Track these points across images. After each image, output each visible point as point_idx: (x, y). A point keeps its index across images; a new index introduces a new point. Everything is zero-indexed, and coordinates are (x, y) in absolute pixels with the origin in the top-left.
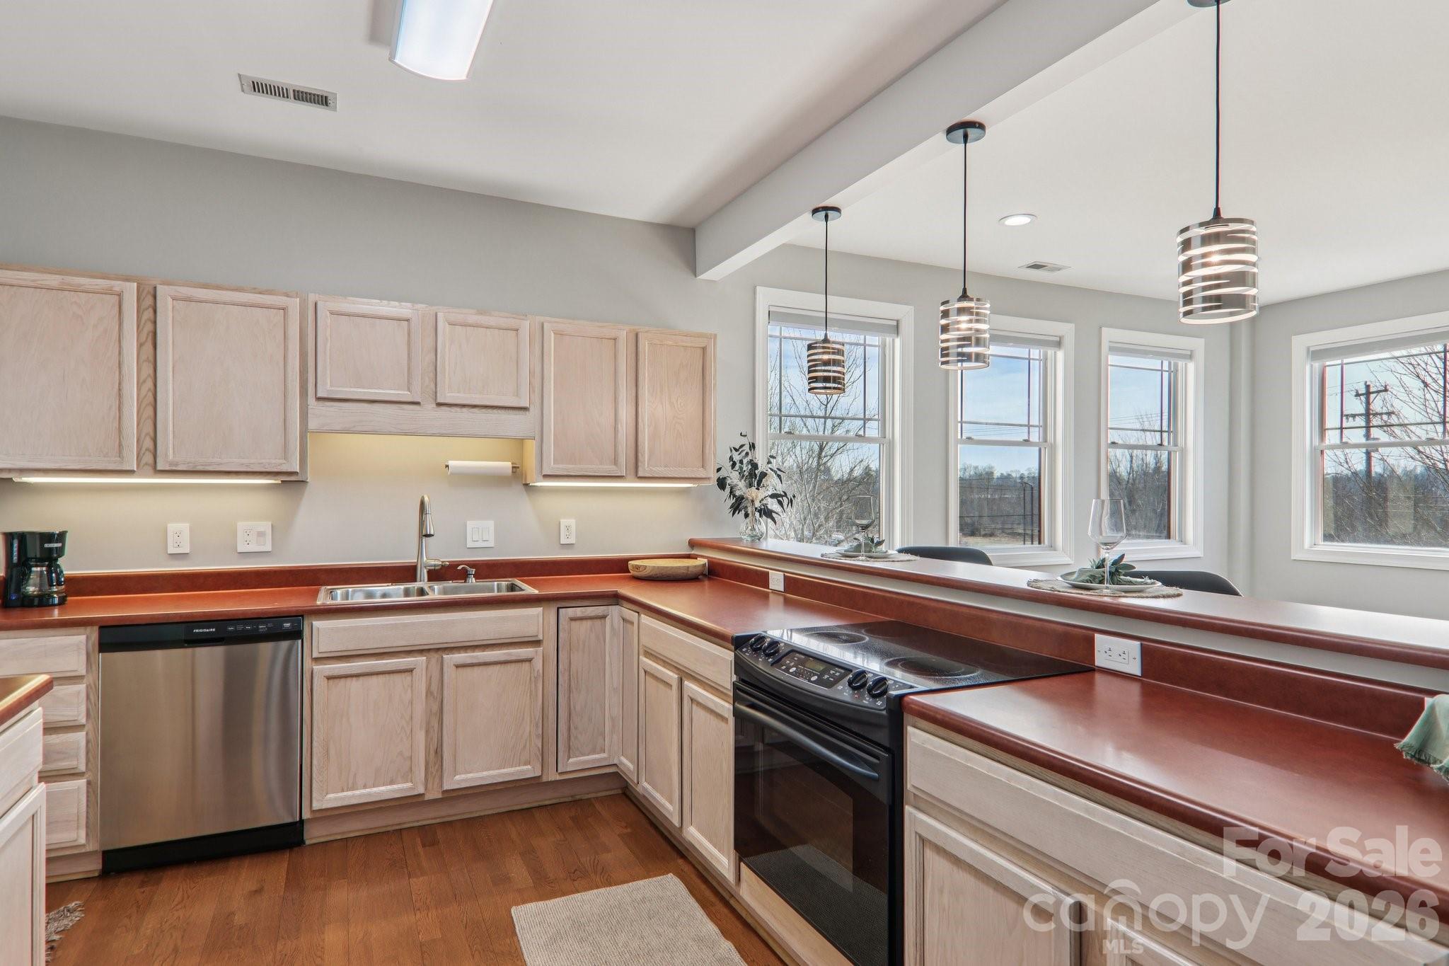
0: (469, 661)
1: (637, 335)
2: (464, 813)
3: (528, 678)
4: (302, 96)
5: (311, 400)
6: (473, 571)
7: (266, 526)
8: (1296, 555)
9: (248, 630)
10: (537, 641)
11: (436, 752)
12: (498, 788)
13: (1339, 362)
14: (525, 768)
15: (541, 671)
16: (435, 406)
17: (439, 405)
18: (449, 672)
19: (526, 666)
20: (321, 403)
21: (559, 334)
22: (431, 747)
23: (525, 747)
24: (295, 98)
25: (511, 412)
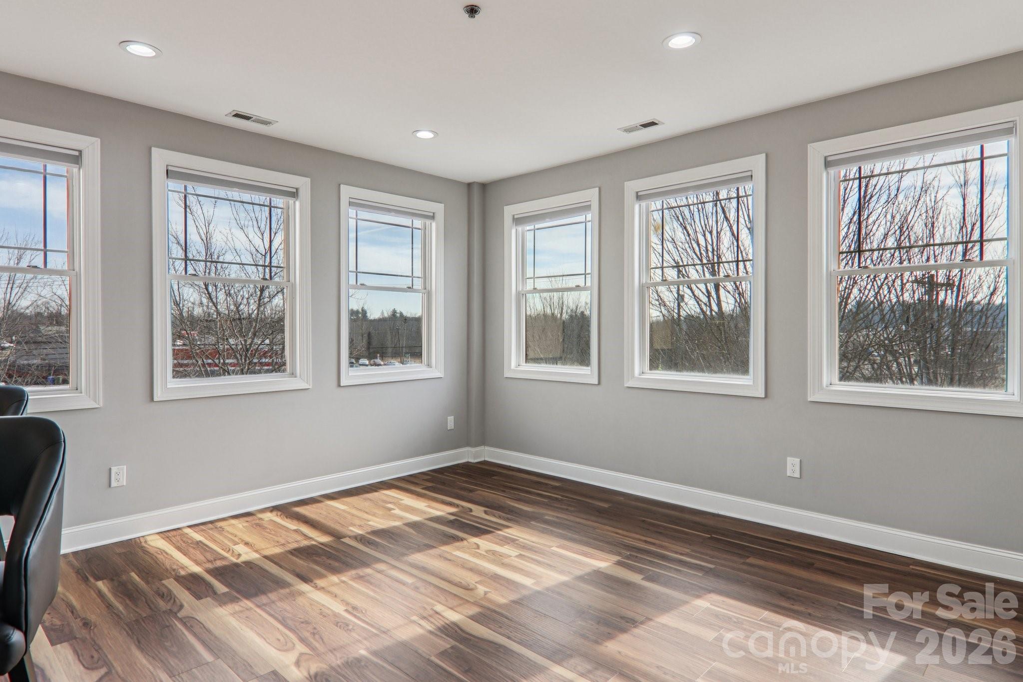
8: (507, 374)
13: (532, 227)
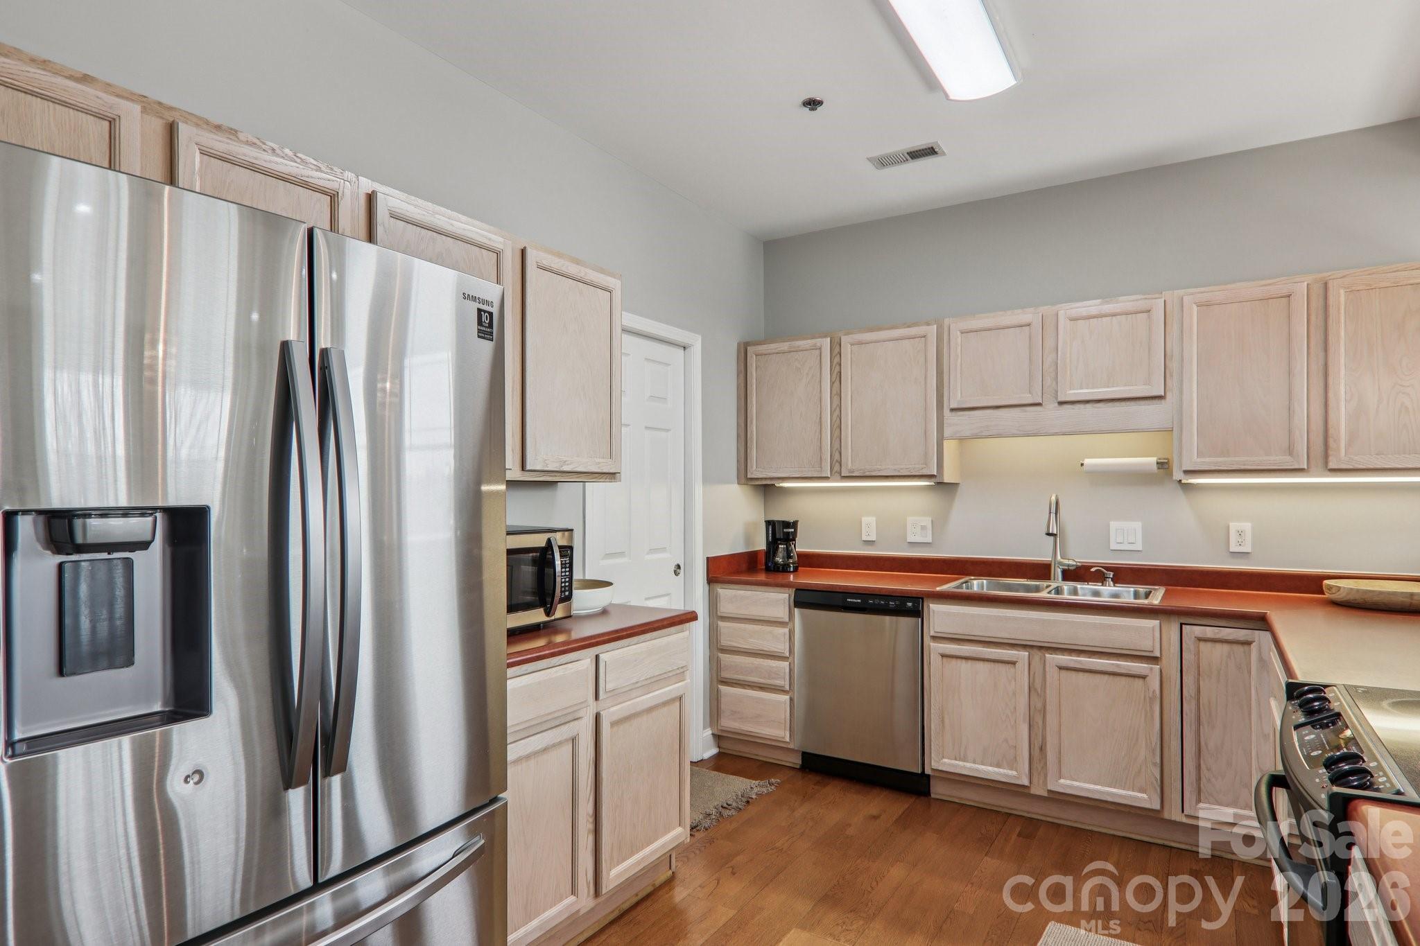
0: (1072, 665)
1: (1326, 284)
2: (1076, 822)
3: (1142, 697)
4: (915, 155)
5: (946, 412)
6: (1111, 574)
7: (927, 521)
9: (882, 605)
10: (1154, 657)
11: (1041, 749)
12: (1110, 807)
14: (1140, 795)
15: (1158, 692)
16: (1057, 404)
17: (1061, 403)
18: (1052, 673)
19: (1139, 682)
20: (954, 413)
21: (1204, 305)
22: (1036, 744)
23: (1139, 772)
24: (912, 159)
25: (1142, 402)
